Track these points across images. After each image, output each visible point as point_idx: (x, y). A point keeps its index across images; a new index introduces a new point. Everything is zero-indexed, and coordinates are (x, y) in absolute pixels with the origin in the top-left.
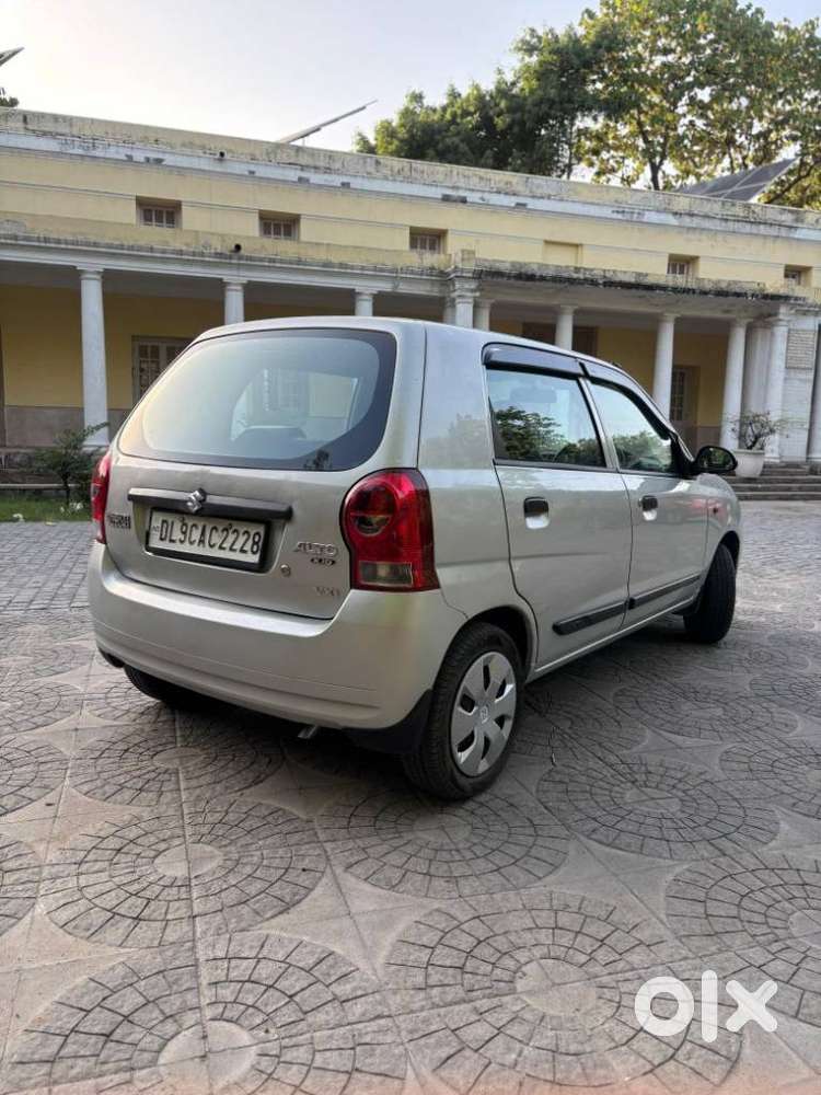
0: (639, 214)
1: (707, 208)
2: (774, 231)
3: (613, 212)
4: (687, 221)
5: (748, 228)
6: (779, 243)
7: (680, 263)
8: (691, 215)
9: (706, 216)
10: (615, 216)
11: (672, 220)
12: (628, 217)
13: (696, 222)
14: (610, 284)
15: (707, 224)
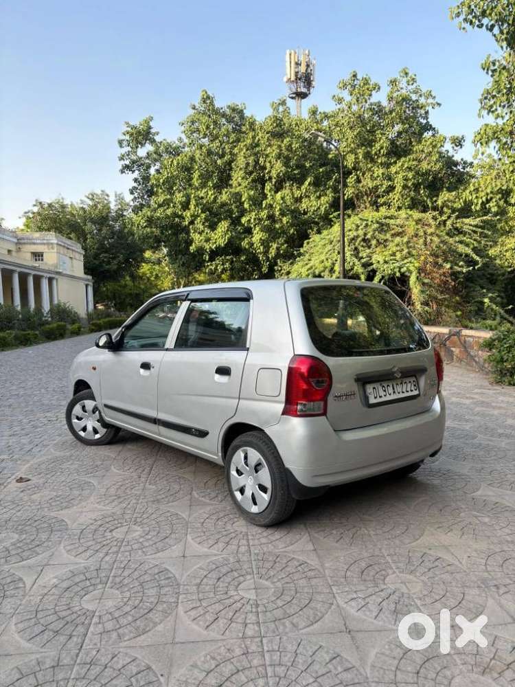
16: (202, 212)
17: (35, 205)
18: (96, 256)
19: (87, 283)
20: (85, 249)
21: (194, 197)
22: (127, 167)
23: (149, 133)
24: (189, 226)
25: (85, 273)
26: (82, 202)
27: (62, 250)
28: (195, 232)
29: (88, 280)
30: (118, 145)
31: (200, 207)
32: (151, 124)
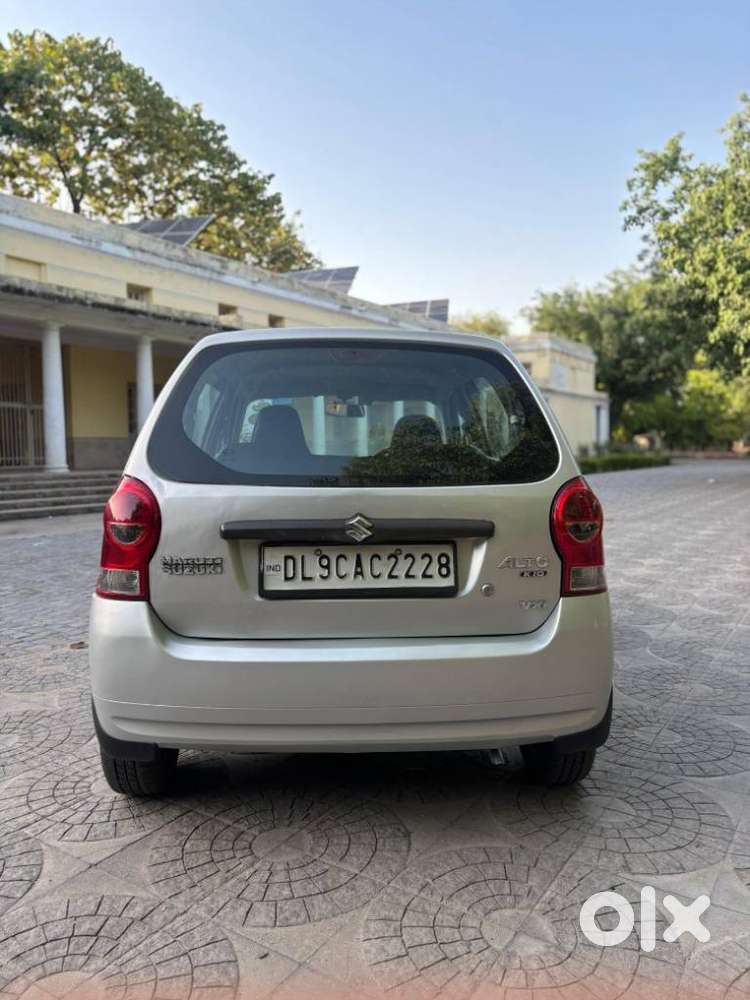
0: (97, 242)
1: (153, 247)
2: (207, 274)
3: (73, 237)
4: (139, 255)
5: (188, 269)
6: (212, 284)
7: (136, 291)
8: (143, 251)
9: (155, 254)
10: (75, 241)
11: (127, 253)
12: (86, 244)
13: (146, 258)
14: (97, 305)
15: (156, 260)
16: (739, 272)
17: (534, 299)
18: (617, 364)
19: (598, 403)
20: (598, 353)
21: (723, 249)
22: (633, 220)
23: (675, 160)
24: (718, 299)
25: (597, 389)
26: (600, 285)
27: (558, 357)
28: (728, 306)
29: (599, 399)
30: (626, 188)
31: (735, 263)
32: (682, 144)
